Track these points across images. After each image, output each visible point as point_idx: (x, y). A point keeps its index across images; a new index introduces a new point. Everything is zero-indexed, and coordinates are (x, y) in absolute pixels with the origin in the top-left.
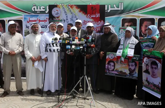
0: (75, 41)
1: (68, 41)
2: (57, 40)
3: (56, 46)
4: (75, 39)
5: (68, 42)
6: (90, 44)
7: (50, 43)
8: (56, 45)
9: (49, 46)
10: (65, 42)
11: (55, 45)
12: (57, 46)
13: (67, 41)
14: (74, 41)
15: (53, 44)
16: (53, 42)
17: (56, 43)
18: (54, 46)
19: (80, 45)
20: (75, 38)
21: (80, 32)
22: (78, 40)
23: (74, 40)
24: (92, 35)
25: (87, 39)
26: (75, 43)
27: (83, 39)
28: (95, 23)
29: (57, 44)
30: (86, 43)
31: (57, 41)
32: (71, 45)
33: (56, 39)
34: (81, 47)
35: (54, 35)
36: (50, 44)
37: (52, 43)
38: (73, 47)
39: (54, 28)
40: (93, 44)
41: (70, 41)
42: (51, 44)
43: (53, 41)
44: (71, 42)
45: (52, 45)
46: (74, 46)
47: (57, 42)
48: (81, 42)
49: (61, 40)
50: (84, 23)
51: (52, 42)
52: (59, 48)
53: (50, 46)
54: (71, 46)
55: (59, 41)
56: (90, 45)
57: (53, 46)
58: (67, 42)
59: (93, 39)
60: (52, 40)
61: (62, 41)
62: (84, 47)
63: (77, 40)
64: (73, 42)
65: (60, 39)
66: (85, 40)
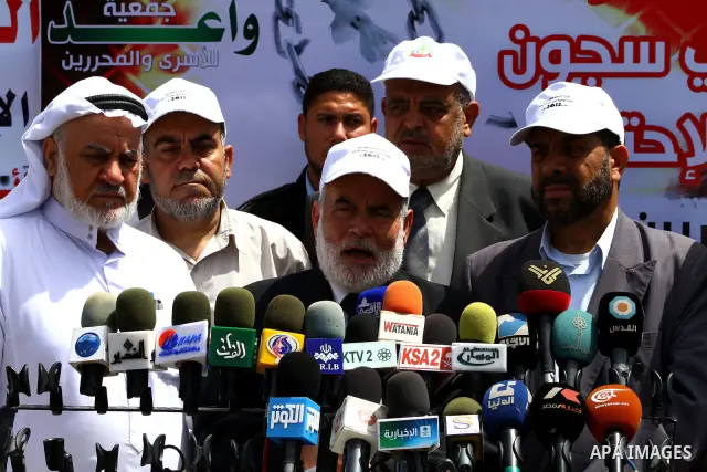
0: (382, 333)
1: (296, 341)
2: (150, 325)
3: (136, 402)
4: (387, 317)
5: (290, 359)
6: (573, 373)
7: (59, 366)
8: (138, 385)
9: (45, 398)
10: (255, 352)
11: (115, 386)
12: (147, 407)
13: (270, 334)
14: (374, 337)
15: (92, 378)
16: (99, 355)
17: (136, 365)
18: (102, 406)
19: (444, 389)
20: (379, 298)
21: (446, 199)
22: (419, 321)
23: (363, 330)
24: (605, 242)
25: (542, 307)
26: (377, 364)
27: (481, 309)
28: (659, 66)
29: (145, 373)
30: (523, 360)
31: (151, 339)
32: (331, 390)
33: (131, 311)
34: (465, 424)
35: (107, 246)
36: (50, 380)
37: (81, 367)
38: (358, 415)
39: (115, 170)
40: (613, 380)
41: (316, 334)
42: (71, 380)
43: (100, 330)
44: (325, 356)
45: (84, 390)
46: (374, 407)
47: (140, 353)
48: (457, 347)
49: (201, 328)
50: (519, 69)
51: (85, 346)
52: (171, 426)
53: (57, 405)
54: (331, 412)
55: (168, 341)
56: (571, 395)
57: (90, 401)
58: (274, 346)
59: (623, 308)
60: (87, 320)
61: (214, 343)
62: (495, 423)
63: (410, 330)
64: (360, 356)
65: (186, 308)
66: (508, 318)
